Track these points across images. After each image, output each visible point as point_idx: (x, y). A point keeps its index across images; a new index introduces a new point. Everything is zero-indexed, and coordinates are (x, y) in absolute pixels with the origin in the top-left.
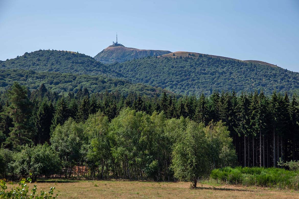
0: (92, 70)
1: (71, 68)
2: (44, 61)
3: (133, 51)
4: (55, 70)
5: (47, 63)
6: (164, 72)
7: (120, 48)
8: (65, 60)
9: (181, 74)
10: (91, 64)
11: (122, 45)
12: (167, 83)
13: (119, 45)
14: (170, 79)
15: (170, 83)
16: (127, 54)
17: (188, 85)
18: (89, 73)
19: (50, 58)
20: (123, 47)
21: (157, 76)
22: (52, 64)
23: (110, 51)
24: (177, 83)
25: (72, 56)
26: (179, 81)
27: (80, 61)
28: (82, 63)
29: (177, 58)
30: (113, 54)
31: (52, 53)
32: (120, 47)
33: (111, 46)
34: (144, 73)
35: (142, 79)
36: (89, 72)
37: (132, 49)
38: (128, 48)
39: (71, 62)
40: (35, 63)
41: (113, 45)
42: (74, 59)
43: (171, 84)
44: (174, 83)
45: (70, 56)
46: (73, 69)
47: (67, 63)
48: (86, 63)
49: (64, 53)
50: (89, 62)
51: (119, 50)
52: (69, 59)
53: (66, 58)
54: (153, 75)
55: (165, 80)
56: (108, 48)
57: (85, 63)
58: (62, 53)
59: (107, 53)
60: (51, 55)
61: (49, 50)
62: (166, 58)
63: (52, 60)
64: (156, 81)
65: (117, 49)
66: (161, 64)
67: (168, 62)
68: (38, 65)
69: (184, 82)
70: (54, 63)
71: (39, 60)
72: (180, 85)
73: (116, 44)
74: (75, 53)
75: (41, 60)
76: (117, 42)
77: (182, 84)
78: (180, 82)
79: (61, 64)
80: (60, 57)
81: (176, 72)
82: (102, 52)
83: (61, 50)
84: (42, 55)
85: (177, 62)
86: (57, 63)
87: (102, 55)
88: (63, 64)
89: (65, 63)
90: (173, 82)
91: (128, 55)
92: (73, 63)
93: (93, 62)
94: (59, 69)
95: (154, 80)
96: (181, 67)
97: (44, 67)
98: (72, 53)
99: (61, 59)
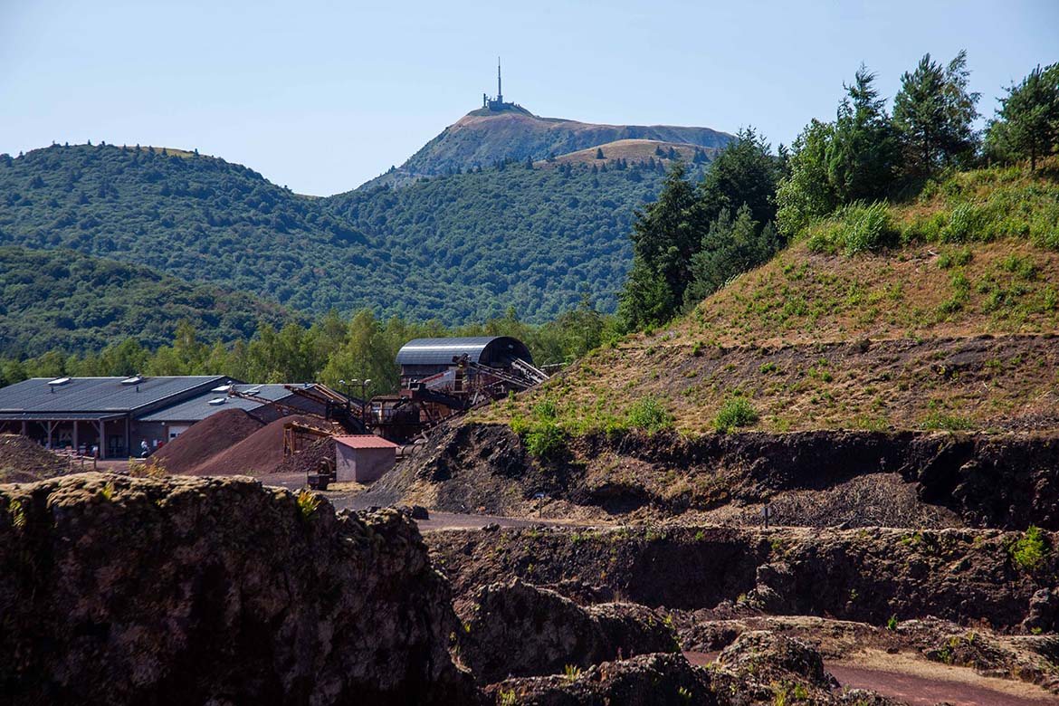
0: (231, 219)
1: (149, 214)
2: (57, 186)
3: (559, 130)
4: (84, 220)
5: (64, 197)
6: (530, 225)
7: (509, 121)
8: (137, 183)
9: (591, 232)
10: (238, 198)
11: (519, 109)
12: (527, 266)
13: (510, 107)
14: (540, 253)
15: (535, 265)
16: (536, 143)
17: (606, 271)
18: (219, 231)
19: (81, 175)
20: (520, 115)
21: (500, 240)
22: (84, 200)
23: (467, 132)
24: (566, 265)
25: (168, 168)
26: (576, 259)
27: (194, 186)
28: (202, 194)
29: (604, 169)
30: (479, 145)
31: (92, 156)
32: (507, 115)
33: (474, 113)
34: (459, 228)
35: (443, 254)
36: (217, 228)
37: (557, 125)
38: (544, 119)
39: (160, 188)
40: (17, 197)
41: (485, 107)
42: (173, 177)
43: (539, 271)
44: (552, 268)
45: (161, 166)
46: (157, 216)
47: (142, 196)
48: (217, 192)
49: (141, 158)
50: (231, 187)
51: (505, 127)
52: (153, 178)
53: (145, 175)
54: (484, 237)
55: (522, 255)
56: (463, 120)
57: (214, 193)
58: (132, 155)
59: (456, 140)
60: (88, 163)
61: (89, 143)
62: (562, 170)
63: (89, 184)
64: (490, 258)
65: (497, 126)
66: (534, 190)
67: (564, 183)
68: (27, 203)
69: (591, 264)
70: (91, 196)
71: (38, 184)
72: (577, 272)
73: (496, 106)
74: (184, 156)
75: (47, 185)
76: (500, 97)
77: (585, 271)
78: (579, 262)
79: (117, 197)
80: (120, 172)
81: (578, 224)
82: (440, 137)
83: (131, 144)
84: (56, 166)
85: (596, 184)
86: (102, 195)
87: (437, 149)
88: (126, 197)
89: (133, 193)
90: (550, 262)
91: (539, 148)
92: (166, 193)
93: (249, 190)
94: (102, 218)
95: (480, 257)
96: (605, 204)
97: (47, 212)
98: (170, 154)
99: (123, 181)
